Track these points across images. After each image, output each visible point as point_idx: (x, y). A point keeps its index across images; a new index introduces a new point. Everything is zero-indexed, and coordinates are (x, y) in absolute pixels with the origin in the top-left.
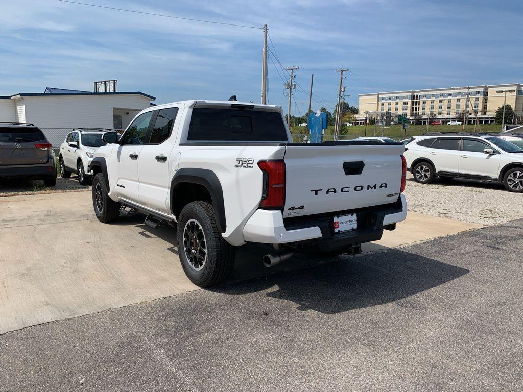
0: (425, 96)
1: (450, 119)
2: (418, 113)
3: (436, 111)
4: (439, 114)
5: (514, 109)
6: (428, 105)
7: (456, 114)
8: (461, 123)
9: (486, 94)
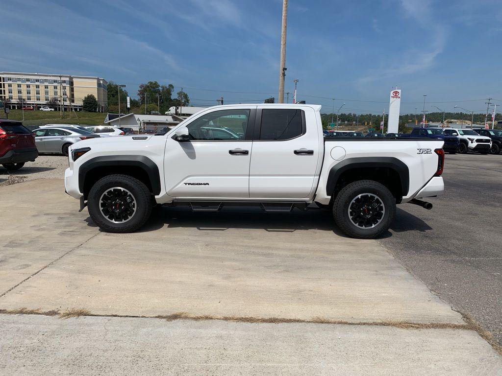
0: (10, 79)
1: (41, 104)
2: (5, 97)
3: (24, 95)
4: (28, 99)
5: (97, 100)
6: (15, 88)
7: (46, 100)
8: (53, 109)
9: (71, 84)
